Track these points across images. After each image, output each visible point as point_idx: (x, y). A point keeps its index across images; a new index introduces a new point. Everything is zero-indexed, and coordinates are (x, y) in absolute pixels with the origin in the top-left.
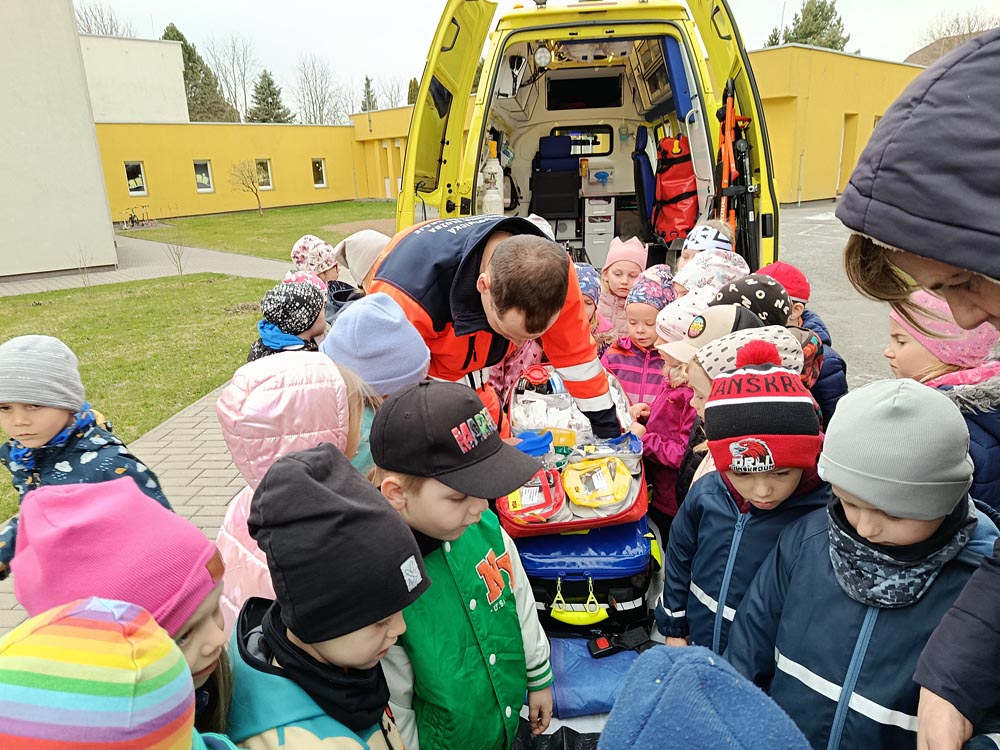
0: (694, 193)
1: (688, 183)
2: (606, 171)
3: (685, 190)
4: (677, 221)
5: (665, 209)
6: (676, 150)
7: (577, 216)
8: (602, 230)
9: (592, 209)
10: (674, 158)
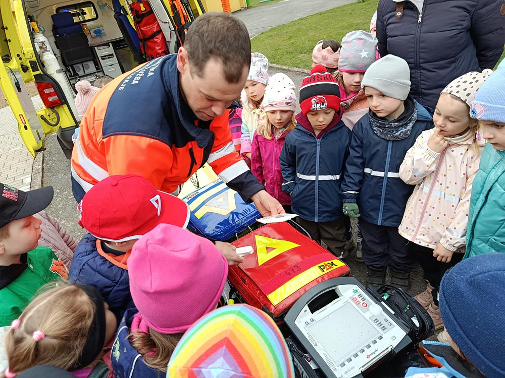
0: (160, 31)
1: (155, 26)
2: (99, 29)
3: (155, 30)
4: (157, 48)
5: (149, 44)
6: (143, 9)
7: (93, 58)
8: (111, 63)
9: (101, 52)
10: (143, 14)
